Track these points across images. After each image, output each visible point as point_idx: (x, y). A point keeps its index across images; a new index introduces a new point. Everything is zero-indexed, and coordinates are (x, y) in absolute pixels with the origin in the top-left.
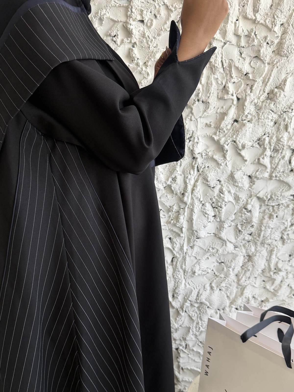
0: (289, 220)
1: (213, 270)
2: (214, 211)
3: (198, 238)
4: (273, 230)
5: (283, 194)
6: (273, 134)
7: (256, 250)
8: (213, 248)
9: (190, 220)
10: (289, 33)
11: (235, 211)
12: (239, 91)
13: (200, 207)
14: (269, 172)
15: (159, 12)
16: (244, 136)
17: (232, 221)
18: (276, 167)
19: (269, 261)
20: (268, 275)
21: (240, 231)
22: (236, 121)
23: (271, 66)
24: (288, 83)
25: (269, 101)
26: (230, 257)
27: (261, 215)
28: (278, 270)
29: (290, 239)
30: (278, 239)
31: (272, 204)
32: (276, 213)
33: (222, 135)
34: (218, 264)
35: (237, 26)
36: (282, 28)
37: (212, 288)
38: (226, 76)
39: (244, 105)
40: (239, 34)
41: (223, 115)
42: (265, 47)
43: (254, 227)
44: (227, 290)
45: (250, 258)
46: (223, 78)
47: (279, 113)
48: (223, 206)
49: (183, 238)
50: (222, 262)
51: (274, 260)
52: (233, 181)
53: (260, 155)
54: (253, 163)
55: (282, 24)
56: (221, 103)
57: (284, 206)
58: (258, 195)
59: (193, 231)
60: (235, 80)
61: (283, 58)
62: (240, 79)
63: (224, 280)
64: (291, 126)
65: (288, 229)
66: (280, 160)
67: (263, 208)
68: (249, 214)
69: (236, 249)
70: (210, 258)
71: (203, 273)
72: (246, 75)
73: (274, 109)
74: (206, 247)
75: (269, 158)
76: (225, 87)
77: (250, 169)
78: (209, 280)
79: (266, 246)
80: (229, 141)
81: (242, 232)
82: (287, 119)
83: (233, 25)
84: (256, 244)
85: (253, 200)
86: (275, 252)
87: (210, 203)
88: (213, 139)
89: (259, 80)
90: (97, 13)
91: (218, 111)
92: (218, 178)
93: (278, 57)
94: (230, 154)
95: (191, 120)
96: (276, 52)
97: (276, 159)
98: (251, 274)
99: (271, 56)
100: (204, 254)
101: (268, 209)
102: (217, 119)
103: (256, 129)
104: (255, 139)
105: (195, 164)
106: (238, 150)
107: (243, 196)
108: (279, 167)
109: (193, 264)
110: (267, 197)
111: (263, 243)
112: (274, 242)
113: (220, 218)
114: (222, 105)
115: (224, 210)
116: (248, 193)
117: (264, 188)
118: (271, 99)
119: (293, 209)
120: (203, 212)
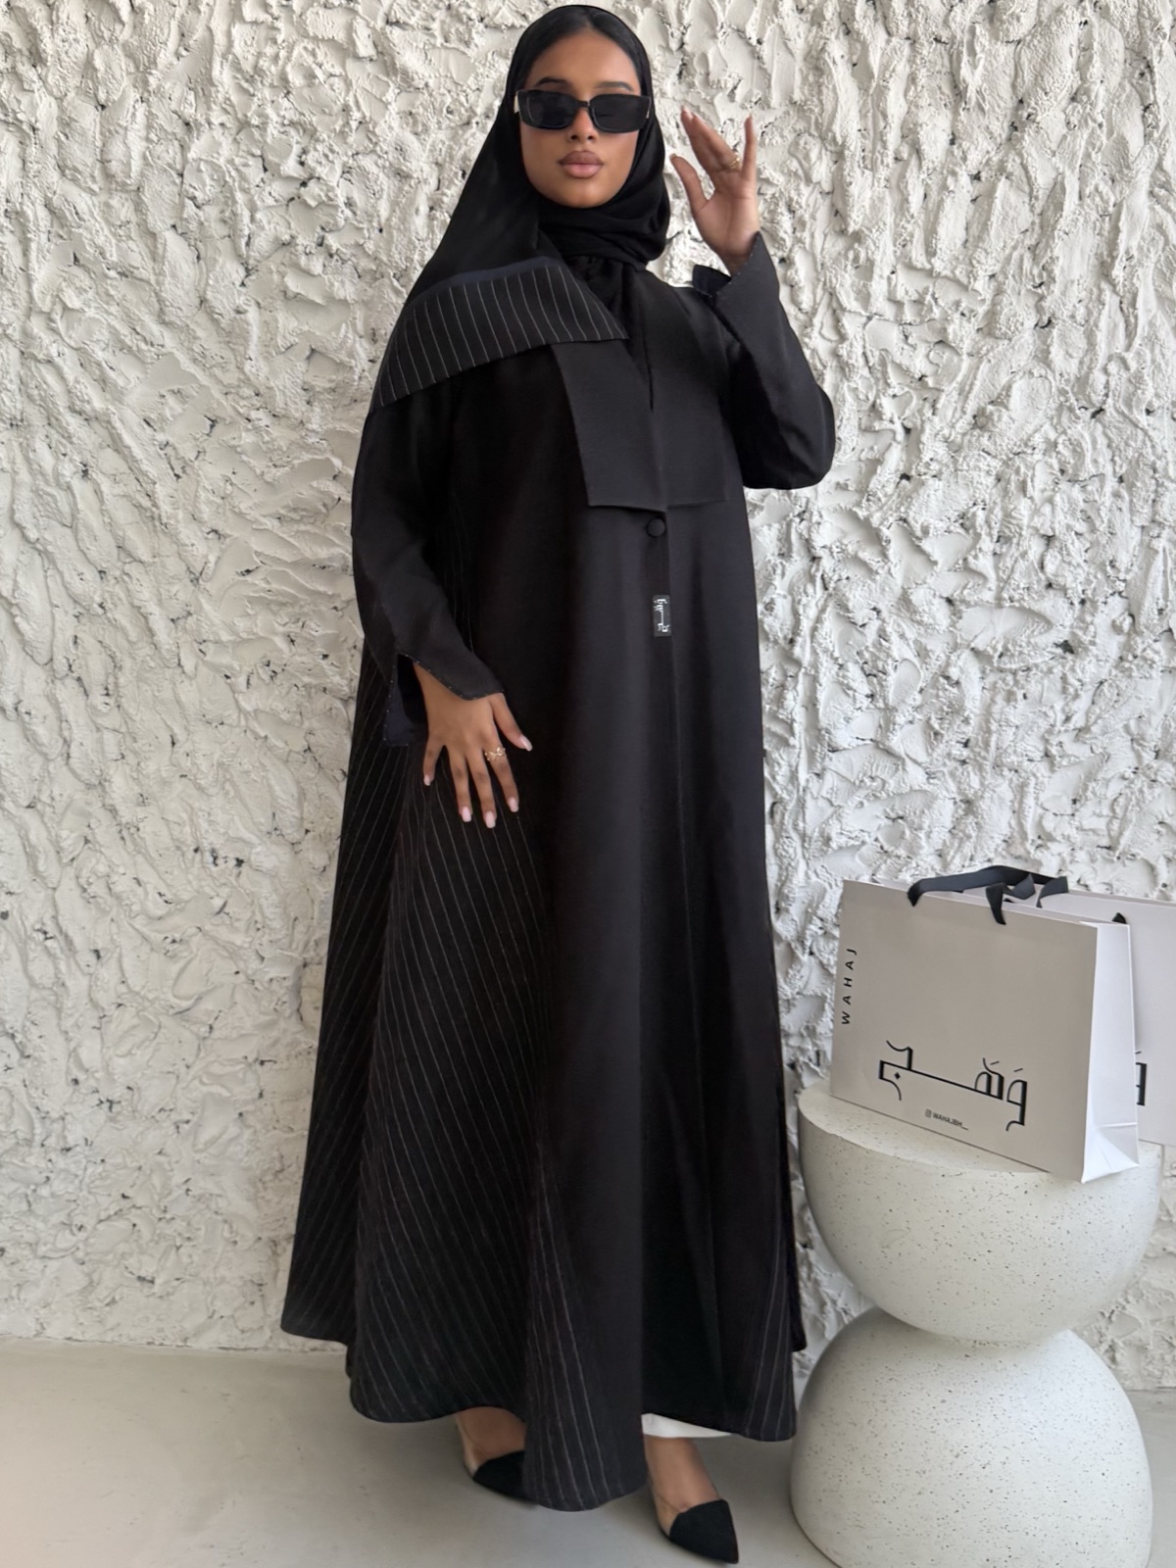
0: (1058, 706)
1: (876, 840)
2: (870, 683)
3: (833, 751)
4: (1021, 732)
5: (1032, 641)
6: (995, 503)
7: (982, 784)
8: (872, 779)
9: (811, 705)
10: (1009, 291)
11: (922, 684)
12: (907, 413)
13: (833, 673)
14: (994, 588)
16: (924, 508)
17: (917, 709)
18: (1009, 578)
19: (1018, 813)
20: (1020, 851)
21: (936, 734)
22: (906, 477)
23: (976, 360)
24: (1015, 392)
25: (976, 432)
26: (918, 802)
27: (988, 694)
28: (1045, 839)
29: (1069, 756)
30: (1037, 755)
31: (1008, 666)
32: (1023, 688)
33: (874, 508)
34: (890, 822)
35: (893, 283)
36: (993, 284)
38: (877, 383)
39: (919, 442)
40: (899, 298)
41: (875, 463)
42: (957, 321)
43: (971, 722)
45: (969, 805)
46: (870, 387)
47: (1005, 458)
48: (890, 669)
49: (797, 751)
50: (902, 818)
51: (1032, 810)
52: (908, 610)
53: (969, 551)
54: (953, 569)
55: (992, 276)
56: (869, 439)
57: (1042, 671)
58: (973, 645)
59: (820, 730)
60: (897, 390)
61: (1001, 343)
62: (906, 389)
63: (907, 864)
64: (1036, 484)
65: (1056, 729)
66: (1016, 561)
67: (991, 678)
68: (955, 690)
69: (932, 781)
70: (865, 802)
71: (852, 842)
72: (920, 379)
73: (992, 449)
74: (855, 776)
75: (990, 556)
76: (874, 405)
77: (950, 584)
78: (870, 865)
79: (1006, 772)
80: (891, 520)
81: (942, 735)
82: (1023, 470)
83: (884, 282)
84: (981, 768)
85: (963, 656)
86: (1031, 789)
87: (857, 662)
88: (854, 516)
89: (951, 389)
91: (863, 455)
92: (873, 604)
93: (990, 341)
94: (896, 548)
96: (986, 330)
97: (1008, 559)
98: (975, 848)
99: (973, 340)
100: (851, 794)
101: (1004, 680)
102: (860, 472)
103: (953, 494)
104: (953, 515)
105: (817, 570)
106: (914, 540)
107: (938, 647)
108: (1017, 576)
109: (825, 817)
110: (995, 649)
111: (997, 766)
112: (1026, 763)
113: (885, 699)
114: (870, 444)
115: (892, 679)
116: (949, 639)
117: (987, 628)
118: (982, 428)
119: (1064, 678)
120: (842, 684)
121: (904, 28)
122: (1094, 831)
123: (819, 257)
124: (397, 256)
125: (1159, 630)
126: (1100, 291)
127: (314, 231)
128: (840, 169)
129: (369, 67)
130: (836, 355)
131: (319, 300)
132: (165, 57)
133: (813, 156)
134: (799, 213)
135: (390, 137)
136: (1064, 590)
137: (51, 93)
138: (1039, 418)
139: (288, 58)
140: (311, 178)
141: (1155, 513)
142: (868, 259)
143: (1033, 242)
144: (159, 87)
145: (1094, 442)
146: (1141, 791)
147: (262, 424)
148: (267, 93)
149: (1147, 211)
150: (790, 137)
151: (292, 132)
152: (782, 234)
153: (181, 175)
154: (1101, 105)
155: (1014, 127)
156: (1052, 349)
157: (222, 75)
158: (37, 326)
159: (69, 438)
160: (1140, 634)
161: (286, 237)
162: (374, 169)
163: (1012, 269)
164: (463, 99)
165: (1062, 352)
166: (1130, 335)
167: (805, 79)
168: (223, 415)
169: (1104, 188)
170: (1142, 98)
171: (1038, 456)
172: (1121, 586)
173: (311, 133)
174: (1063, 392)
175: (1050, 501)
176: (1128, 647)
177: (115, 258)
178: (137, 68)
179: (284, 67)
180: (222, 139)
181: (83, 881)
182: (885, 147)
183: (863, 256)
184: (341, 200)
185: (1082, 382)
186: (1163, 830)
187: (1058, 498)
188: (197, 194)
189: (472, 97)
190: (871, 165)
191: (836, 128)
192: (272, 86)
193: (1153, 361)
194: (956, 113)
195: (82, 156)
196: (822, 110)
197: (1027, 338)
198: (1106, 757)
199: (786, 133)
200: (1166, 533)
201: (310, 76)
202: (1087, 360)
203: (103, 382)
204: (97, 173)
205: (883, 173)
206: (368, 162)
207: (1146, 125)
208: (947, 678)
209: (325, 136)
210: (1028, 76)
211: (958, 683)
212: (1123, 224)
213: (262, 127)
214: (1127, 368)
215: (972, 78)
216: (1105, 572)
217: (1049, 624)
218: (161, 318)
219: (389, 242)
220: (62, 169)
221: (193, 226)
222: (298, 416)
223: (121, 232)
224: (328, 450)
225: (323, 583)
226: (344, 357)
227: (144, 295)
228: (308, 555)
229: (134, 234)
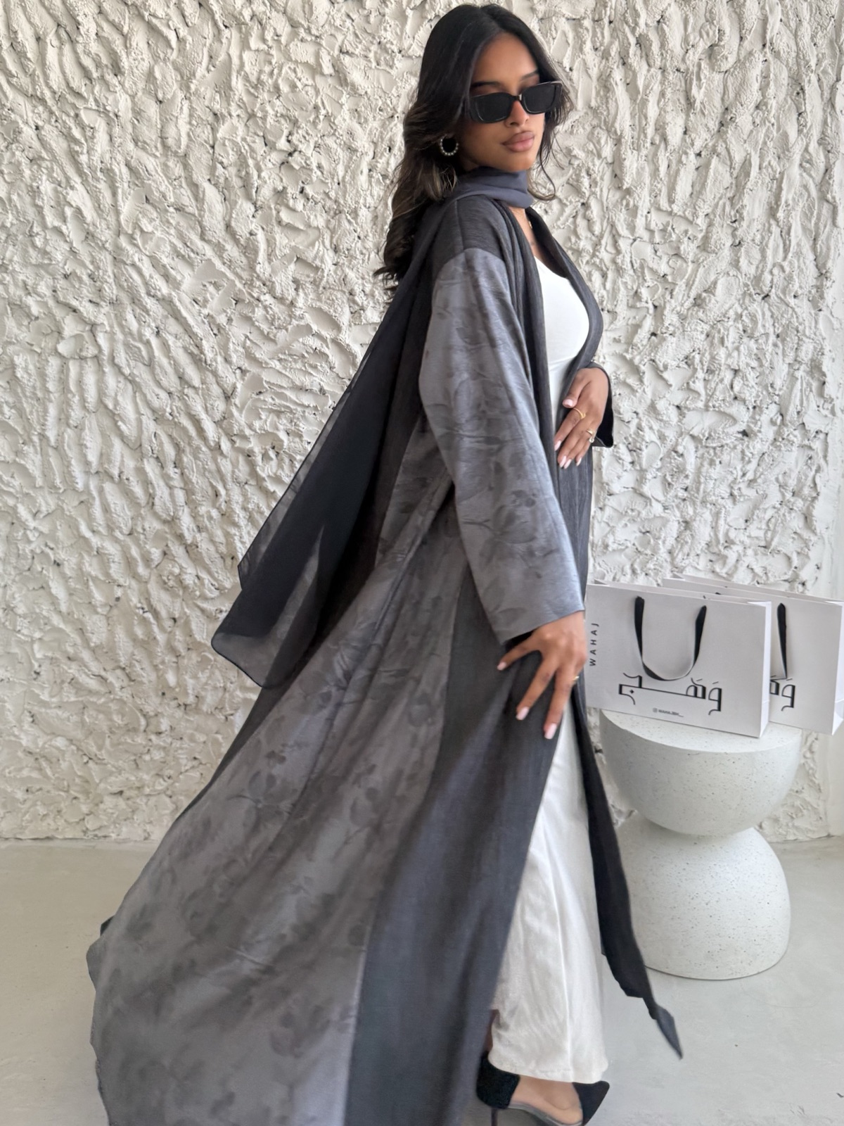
0: (739, 468)
1: (634, 545)
2: (632, 455)
3: (610, 495)
4: (718, 483)
5: (725, 430)
6: (705, 350)
7: (694, 512)
8: (632, 510)
9: (599, 468)
10: (716, 225)
11: (661, 456)
12: (656, 297)
14: (704, 400)
16: (665, 353)
17: (658, 470)
18: (713, 394)
19: (715, 528)
20: (716, 550)
21: (669, 484)
22: (654, 334)
23: (696, 266)
24: (719, 286)
25: (696, 308)
26: (658, 523)
27: (699, 461)
28: (729, 543)
29: (744, 495)
30: (726, 495)
31: (711, 445)
32: (719, 457)
33: (636, 353)
34: (641, 535)
35: (649, 219)
36: (707, 220)
37: (634, 571)
38: (638, 279)
39: (662, 314)
40: (652, 228)
41: (637, 327)
42: (686, 242)
43: (689, 477)
44: (656, 574)
45: (687, 524)
46: (634, 282)
47: (712, 324)
48: (643, 447)
50: (649, 532)
51: (722, 527)
52: (655, 413)
53: (690, 378)
54: (680, 389)
55: (707, 215)
56: (632, 313)
57: (730, 448)
58: (691, 433)
59: (604, 483)
60: (650, 284)
61: (711, 255)
62: (655, 283)
63: (651, 559)
64: (729, 339)
65: (738, 481)
66: (717, 384)
67: (701, 451)
68: (680, 459)
69: (667, 511)
70: (628, 524)
71: (620, 547)
72: (664, 277)
73: (704, 318)
74: (622, 509)
75: (702, 382)
76: (636, 292)
77: (678, 397)
78: (630, 559)
79: (708, 505)
80: (646, 360)
81: (673, 486)
82: (722, 331)
83: (644, 219)
84: (694, 503)
85: (685, 439)
86: (723, 515)
88: (624, 358)
89: (681, 284)
91: (630, 322)
92: (635, 410)
93: (705, 254)
94: (648, 377)
96: (702, 248)
97: (712, 383)
98: (690, 549)
99: (695, 253)
100: (620, 519)
101: (708, 452)
102: (627, 332)
103: (681, 345)
104: (682, 357)
106: (658, 372)
107: (671, 434)
108: (717, 393)
110: (704, 436)
111: (704, 502)
112: (720, 501)
113: (640, 465)
114: (634, 314)
115: (645, 453)
116: (677, 429)
117: (699, 423)
118: (699, 306)
119: (743, 452)
120: (616, 456)
121: (658, 63)
122: (757, 538)
123: (605, 203)
124: (349, 201)
125: (797, 423)
126: (770, 225)
127: (298, 184)
128: (619, 150)
129: (330, 80)
130: (614, 261)
131: (302, 227)
132: (201, 71)
133: (603, 142)
134: (593, 176)
135: (344, 126)
136: (744, 401)
137: (127, 93)
138: (733, 300)
139: (279, 74)
140: (295, 151)
141: (797, 356)
142: (634, 205)
143: (731, 195)
144: (197, 90)
145: (764, 314)
146: (784, 515)
147: (267, 303)
148: (266, 96)
149: (798, 177)
150: (588, 128)
151: (283, 121)
152: (584, 190)
153: (213, 147)
154: (773, 112)
155: (722, 124)
156: (741, 260)
157: (238, 84)
158: (123, 241)
159: (147, 312)
160: (786, 426)
161: (280, 188)
162: (334, 146)
163: (719, 211)
164: (389, 102)
165: (746, 261)
166: (786, 251)
167: (598, 93)
168: (242, 297)
169: (774, 163)
170: (798, 108)
171: (731, 323)
172: (777, 399)
173: (295, 123)
174: (746, 285)
175: (737, 349)
176: (779, 433)
177: (172, 200)
178: (182, 77)
179: (276, 80)
180: (238, 125)
181: (165, 578)
182: (646, 137)
183: (631, 203)
184: (314, 166)
185: (758, 279)
186: (796, 536)
187: (742, 348)
188: (225, 161)
189: (394, 101)
190: (638, 148)
191: (617, 125)
192: (269, 91)
193: (799, 267)
194: (688, 115)
195: (150, 135)
196: (609, 114)
197: (726, 253)
198: (765, 496)
199: (586, 126)
200: (802, 367)
201: (293, 87)
202: (761, 266)
203: (167, 277)
204: (159, 145)
205: (644, 152)
206: (330, 141)
207: (799, 125)
208: (676, 452)
209: (303, 125)
210: (731, 95)
211: (682, 455)
212: (784, 186)
213: (264, 119)
214: (784, 271)
215: (698, 94)
216: (767, 391)
217: (735, 421)
218: (203, 237)
219: (345, 192)
220: (136, 141)
221: (222, 180)
222: (290, 298)
223: (175, 183)
224: (309, 319)
225: (307, 400)
226: (318, 263)
227: (191, 223)
228: (298, 383)
229: (184, 185)
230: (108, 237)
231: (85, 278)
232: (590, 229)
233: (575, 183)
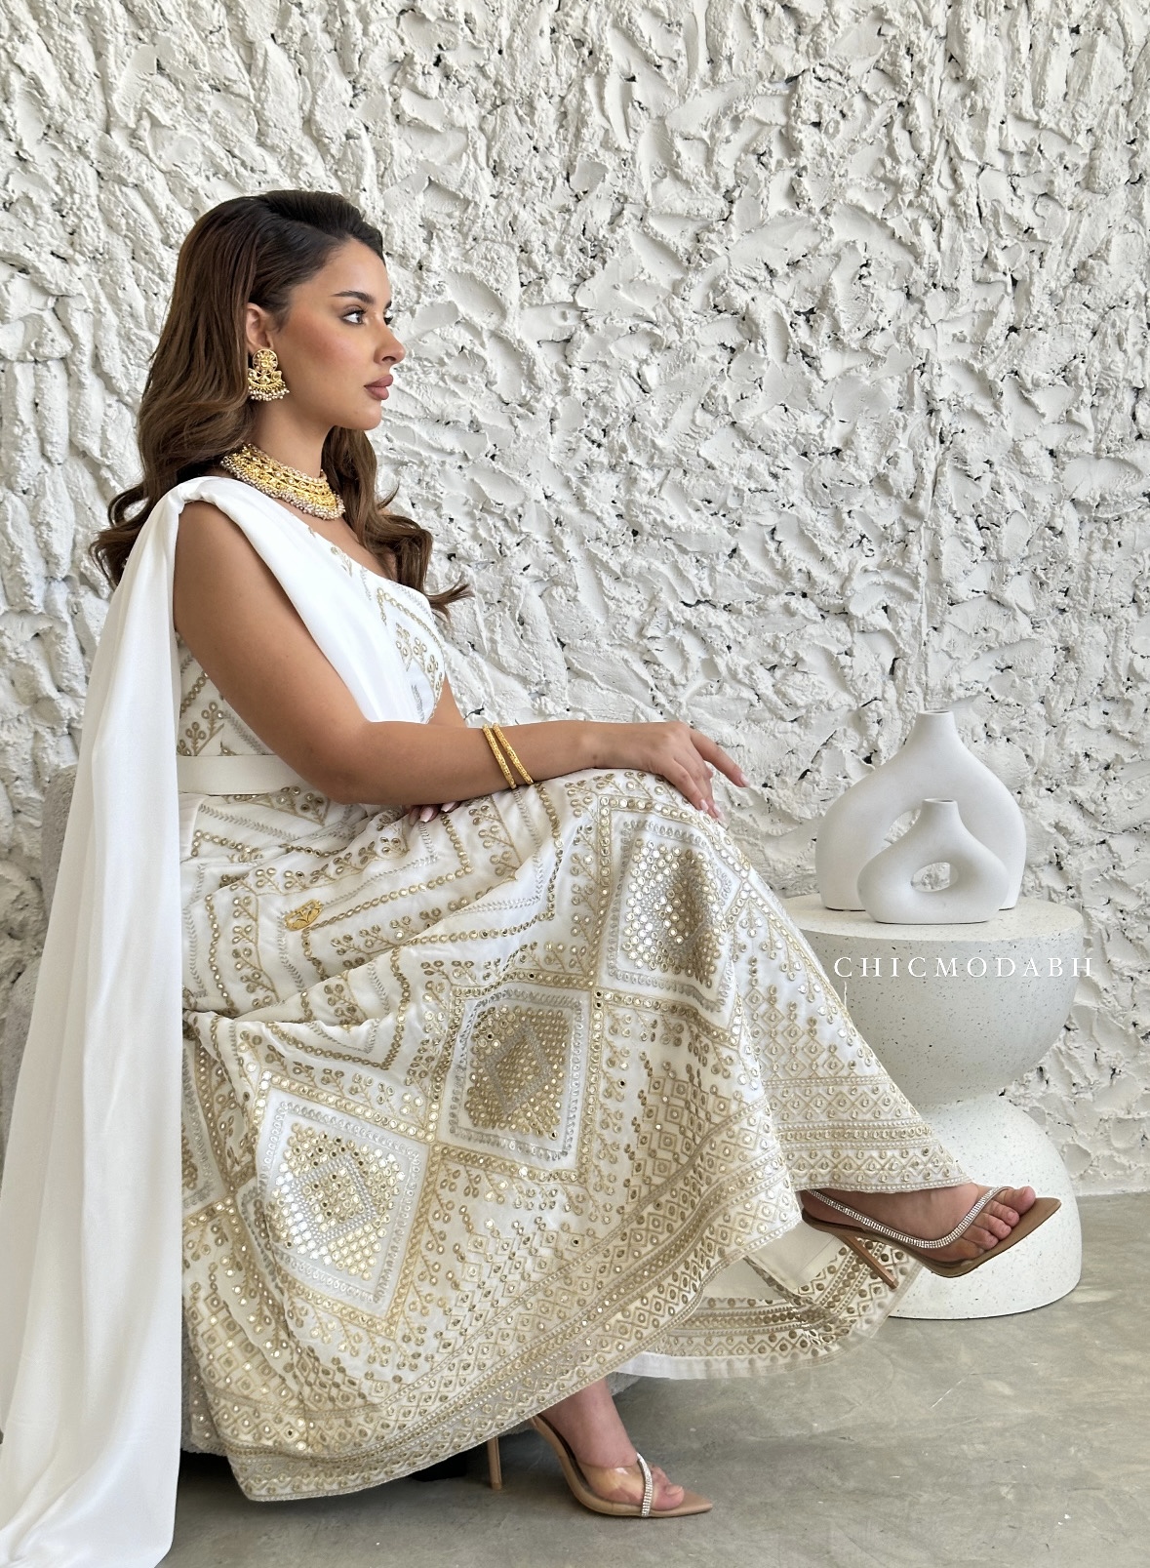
1: (988, 690)
2: (983, 535)
3: (953, 604)
4: (1115, 579)
5: (1125, 490)
6: (1093, 355)
7: (1080, 631)
8: (986, 630)
9: (934, 559)
10: (1106, 146)
11: (1029, 536)
12: (1017, 265)
13: (952, 526)
14: (1092, 439)
15: (851, 106)
16: (1034, 361)
17: (1024, 560)
18: (1106, 429)
19: (1112, 656)
20: (1114, 693)
21: (1042, 583)
22: (1013, 329)
23: (1076, 214)
24: (1113, 247)
25: (1077, 285)
26: (1025, 650)
27: (1085, 545)
28: (1135, 680)
30: (1127, 600)
31: (1104, 515)
32: (1117, 537)
33: (987, 361)
34: (999, 673)
35: (1004, 133)
36: (1091, 138)
37: (990, 735)
38: (989, 234)
39: (1028, 293)
40: (1009, 149)
41: (990, 315)
42: (1061, 174)
43: (1073, 571)
44: (1024, 739)
45: (1069, 651)
46: (983, 238)
47: (1101, 311)
48: (1002, 521)
49: (919, 604)
50: (1010, 668)
51: (1123, 655)
52: (1018, 462)
53: (1071, 405)
54: (1057, 422)
55: (1090, 130)
56: (983, 290)
57: (1132, 520)
58: (1073, 496)
59: (941, 583)
60: (1007, 242)
61: (1098, 197)
62: (1015, 241)
63: (1017, 712)
64: (1129, 338)
66: (1112, 413)
67: (1088, 528)
68: (1059, 540)
69: (1037, 630)
70: (980, 654)
71: (969, 693)
72: (1027, 231)
73: (1091, 303)
74: (970, 628)
75: (1089, 408)
76: (987, 256)
77: (1051, 434)
78: (983, 714)
79: (1101, 619)
80: (1004, 372)
81: (1047, 585)
82: (1117, 323)
83: (997, 131)
84: (1080, 616)
85: (1065, 508)
86: (1124, 635)
87: (972, 515)
88: (970, 369)
89: (1056, 242)
90: (730, 108)
91: (978, 308)
92: (988, 457)
93: (1089, 195)
94: (1008, 400)
95: (923, 327)
96: (1083, 184)
97: (1105, 412)
98: (1076, 693)
99: (1073, 193)
100: (967, 646)
101: (1099, 530)
102: (975, 324)
103: (1057, 346)
104: (1057, 368)
105: (936, 424)
106: (1023, 392)
107: (1043, 499)
108: (1113, 427)
109: (946, 670)
110: (1093, 499)
111: (1094, 613)
112: (1118, 610)
113: (997, 551)
114: (984, 294)
115: (1004, 531)
116: (1052, 490)
117: (1090, 480)
118: (1082, 281)
120: (961, 537)
123: (937, 103)
124: (521, 82)
127: (432, 50)
128: (956, 15)
130: (953, 203)
131: (438, 127)
134: (917, 58)
138: (1132, 273)
142: (984, 108)
143: (1126, 98)
152: (902, 79)
156: (1145, 205)
158: (117, 142)
161: (401, 55)
163: (1109, 124)
171: (1130, 311)
175: (1140, 352)
177: (208, 69)
183: (980, 105)
184: (459, 18)
190: (985, 14)
197: (1121, 193)
205: (995, 20)
211: (1060, 533)
217: (1138, 474)
218: (262, 140)
219: (512, 67)
221: (296, 37)
222: (418, 256)
223: (213, 38)
224: (450, 294)
225: (448, 440)
226: (467, 191)
227: (240, 112)
228: (435, 410)
229: (228, 42)
230: (89, 133)
231: (47, 209)
232: (915, 147)
233: (889, 68)
